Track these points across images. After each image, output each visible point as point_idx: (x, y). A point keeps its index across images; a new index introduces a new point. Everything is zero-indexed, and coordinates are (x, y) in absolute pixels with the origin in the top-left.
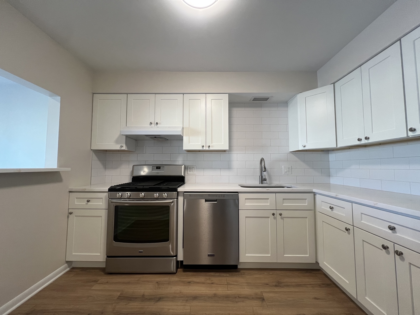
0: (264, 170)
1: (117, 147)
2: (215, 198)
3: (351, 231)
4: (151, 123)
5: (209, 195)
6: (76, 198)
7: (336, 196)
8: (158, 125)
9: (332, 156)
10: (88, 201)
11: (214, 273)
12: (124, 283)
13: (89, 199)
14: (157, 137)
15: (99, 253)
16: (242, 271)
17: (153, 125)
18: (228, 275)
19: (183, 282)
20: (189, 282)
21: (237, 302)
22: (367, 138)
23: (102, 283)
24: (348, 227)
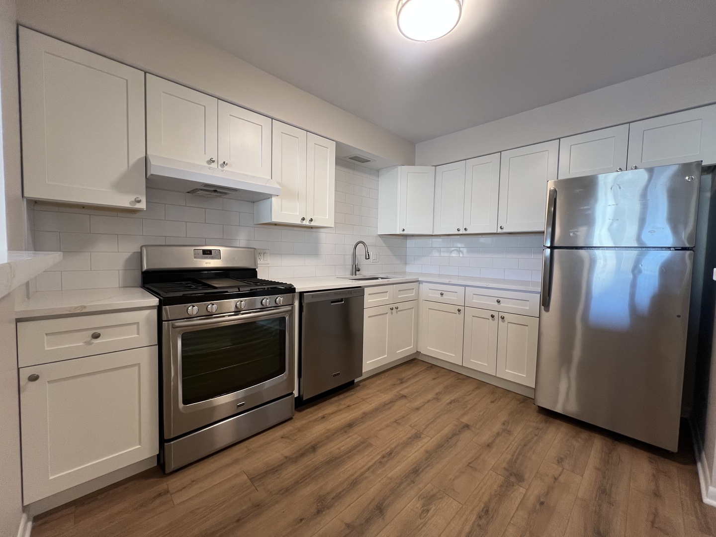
0: (367, 258)
1: (124, 201)
2: (340, 297)
3: (462, 311)
4: (211, 161)
5: (335, 293)
6: (46, 334)
7: (449, 282)
8: (226, 168)
9: (410, 243)
10: (96, 336)
11: (337, 397)
12: (228, 465)
13: (98, 331)
14: (218, 190)
15: (137, 445)
16: (361, 384)
17: (214, 165)
18: (353, 393)
19: (315, 420)
20: (323, 417)
21: (390, 408)
22: (466, 229)
23: (184, 488)
24: (460, 308)
